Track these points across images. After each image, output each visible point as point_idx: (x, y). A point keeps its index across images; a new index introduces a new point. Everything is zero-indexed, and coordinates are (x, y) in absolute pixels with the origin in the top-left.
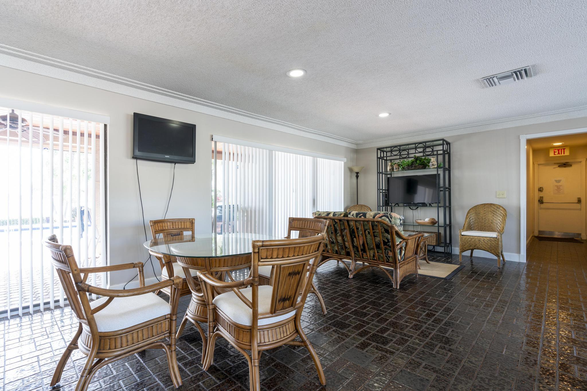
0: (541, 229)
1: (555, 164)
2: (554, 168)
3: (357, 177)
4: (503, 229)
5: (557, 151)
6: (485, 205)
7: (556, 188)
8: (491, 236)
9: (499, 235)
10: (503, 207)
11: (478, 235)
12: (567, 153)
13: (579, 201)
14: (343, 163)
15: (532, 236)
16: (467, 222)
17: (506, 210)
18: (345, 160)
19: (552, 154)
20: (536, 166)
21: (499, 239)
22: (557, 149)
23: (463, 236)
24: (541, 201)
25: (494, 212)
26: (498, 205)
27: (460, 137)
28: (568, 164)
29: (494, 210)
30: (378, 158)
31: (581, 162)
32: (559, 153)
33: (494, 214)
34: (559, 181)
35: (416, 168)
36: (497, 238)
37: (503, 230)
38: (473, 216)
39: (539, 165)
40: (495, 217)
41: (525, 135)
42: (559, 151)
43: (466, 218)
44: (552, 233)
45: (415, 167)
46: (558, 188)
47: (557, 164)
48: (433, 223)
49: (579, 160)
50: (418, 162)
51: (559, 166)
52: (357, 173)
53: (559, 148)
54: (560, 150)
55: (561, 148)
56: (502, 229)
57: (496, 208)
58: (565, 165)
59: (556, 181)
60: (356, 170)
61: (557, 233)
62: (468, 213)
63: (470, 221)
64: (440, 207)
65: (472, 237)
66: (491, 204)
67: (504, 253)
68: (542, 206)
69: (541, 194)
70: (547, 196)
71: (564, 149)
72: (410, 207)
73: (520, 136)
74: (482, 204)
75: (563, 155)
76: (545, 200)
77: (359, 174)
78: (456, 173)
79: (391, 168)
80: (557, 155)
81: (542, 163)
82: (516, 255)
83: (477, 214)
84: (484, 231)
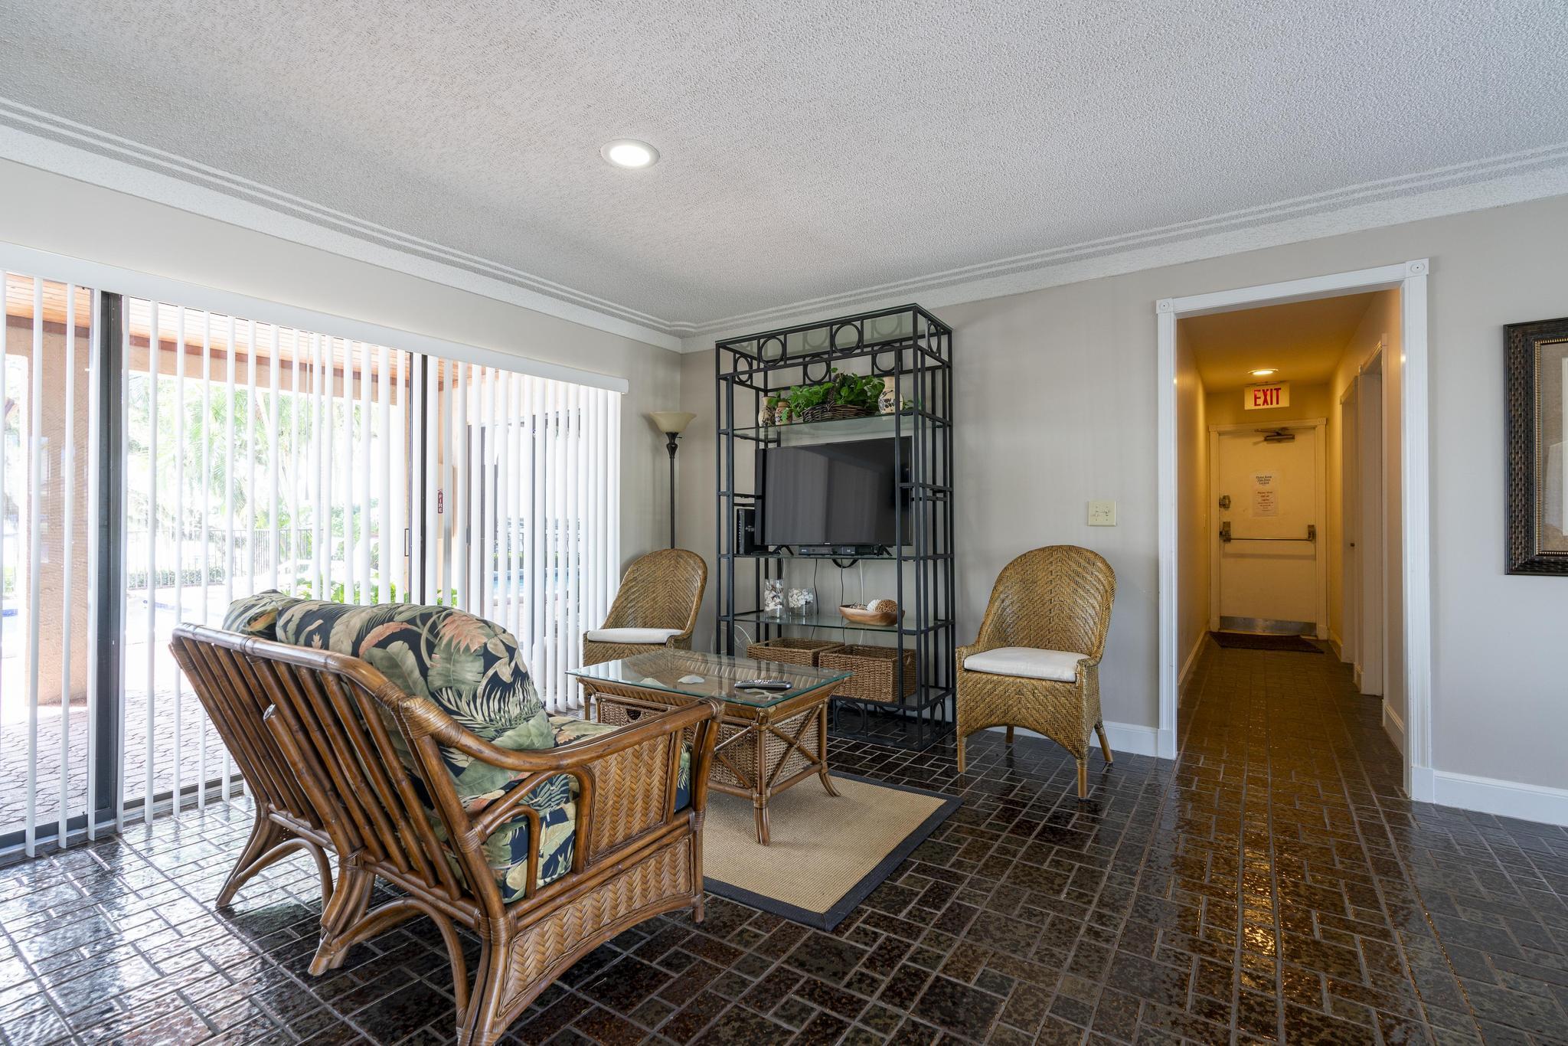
0: (1225, 614)
1: (1257, 431)
2: (1255, 444)
3: (672, 449)
4: (1100, 642)
5: (1260, 394)
6: (1051, 550)
7: (1260, 500)
8: (1055, 676)
9: (1081, 674)
10: (1104, 561)
11: (1014, 672)
12: (1284, 401)
13: (1312, 534)
14: (614, 398)
15: (1206, 634)
16: (991, 618)
17: (1112, 572)
18: (625, 384)
19: (1249, 405)
20: (1214, 436)
21: (1080, 688)
22: (1261, 388)
23: (969, 674)
24: (1225, 535)
25: (1077, 578)
26: (1092, 552)
27: (981, 309)
28: (1286, 432)
29: (1080, 570)
30: (719, 378)
31: (1314, 428)
32: (1265, 401)
33: (1077, 583)
34: (1264, 480)
35: (837, 414)
36: (1074, 683)
37: (1099, 648)
38: (1012, 594)
39: (1220, 434)
40: (1082, 597)
41: (1170, 300)
42: (1265, 395)
43: (992, 598)
44: (1249, 622)
45: (834, 409)
46: (1265, 498)
47: (1262, 431)
48: (891, 618)
49: (1310, 423)
50: (844, 392)
51: (1266, 440)
52: (673, 436)
53: (1265, 388)
54: (1269, 393)
55: (1269, 387)
56: (1096, 643)
57: (1083, 563)
58: (1280, 435)
59: (1260, 479)
60: (667, 424)
61: (1260, 623)
62: (999, 580)
63: (1004, 609)
64: (906, 559)
65: (995, 678)
66: (1071, 548)
67: (1108, 726)
68: (1230, 547)
69: (1227, 516)
70: (1241, 519)
71: (1277, 390)
72: (835, 561)
73: (1158, 302)
74: (1043, 550)
75: (1275, 405)
76: (1234, 533)
77: (677, 441)
78: (968, 436)
79: (767, 416)
80: (1261, 407)
81: (1227, 429)
82: (1147, 731)
83: (1028, 584)
84: (1045, 648)
